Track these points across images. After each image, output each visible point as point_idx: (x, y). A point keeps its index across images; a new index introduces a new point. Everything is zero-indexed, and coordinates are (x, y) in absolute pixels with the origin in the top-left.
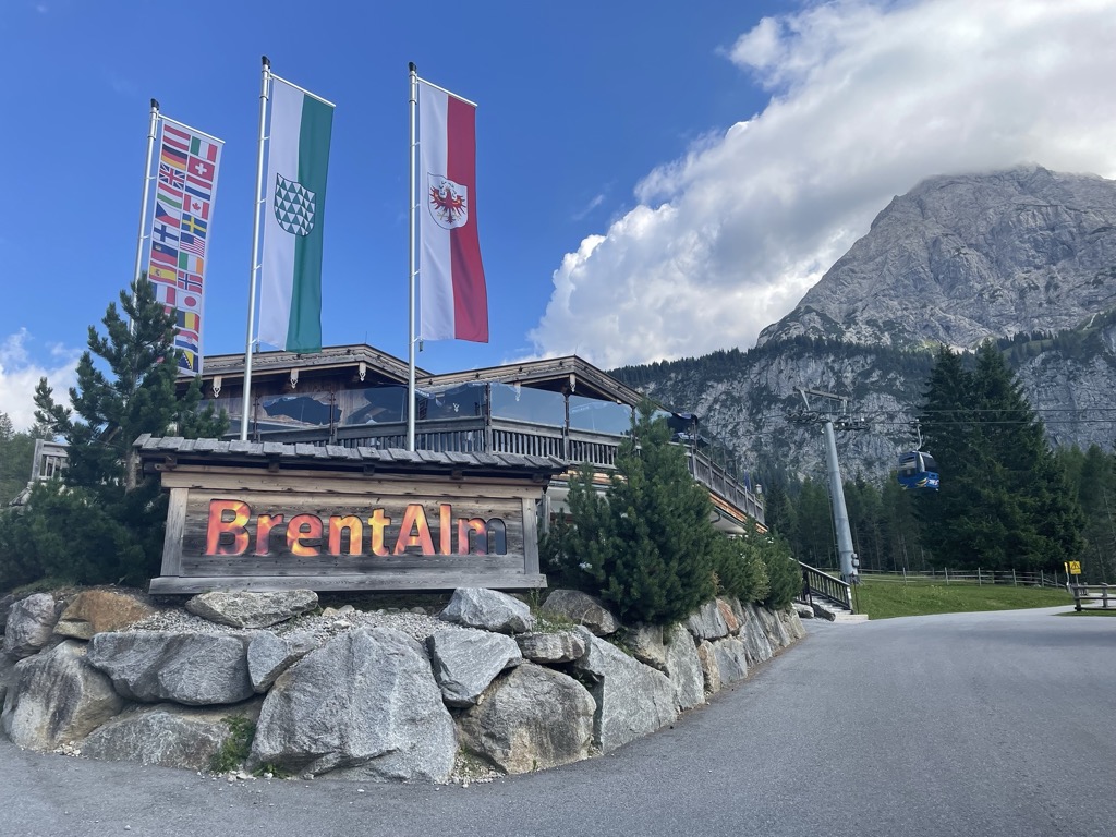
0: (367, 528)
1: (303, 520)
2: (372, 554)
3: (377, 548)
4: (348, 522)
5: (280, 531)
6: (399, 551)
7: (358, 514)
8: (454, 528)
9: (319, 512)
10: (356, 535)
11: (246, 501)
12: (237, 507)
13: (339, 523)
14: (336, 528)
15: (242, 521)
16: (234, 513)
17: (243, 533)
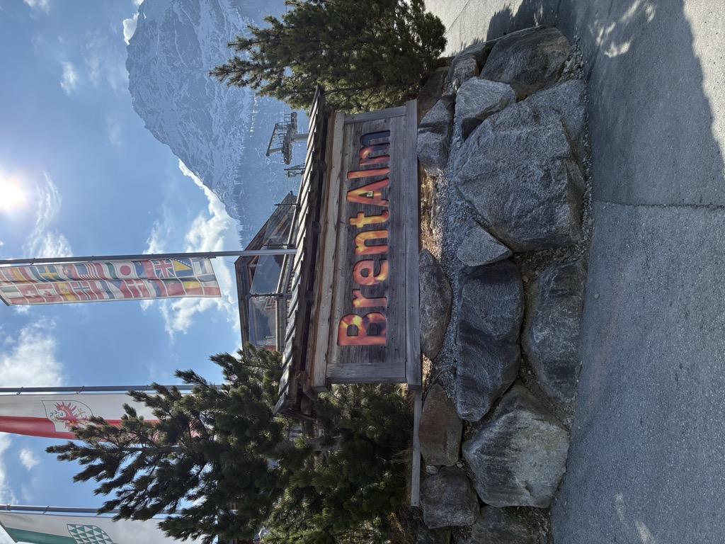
0: (366, 228)
1: (358, 274)
2: (388, 222)
3: (382, 220)
4: (360, 242)
5: (367, 290)
6: (385, 204)
7: (354, 235)
8: (367, 168)
9: (351, 264)
10: (371, 235)
11: (339, 318)
12: (345, 325)
13: (361, 249)
14: (365, 251)
15: (357, 320)
16: (350, 327)
17: (368, 319)
